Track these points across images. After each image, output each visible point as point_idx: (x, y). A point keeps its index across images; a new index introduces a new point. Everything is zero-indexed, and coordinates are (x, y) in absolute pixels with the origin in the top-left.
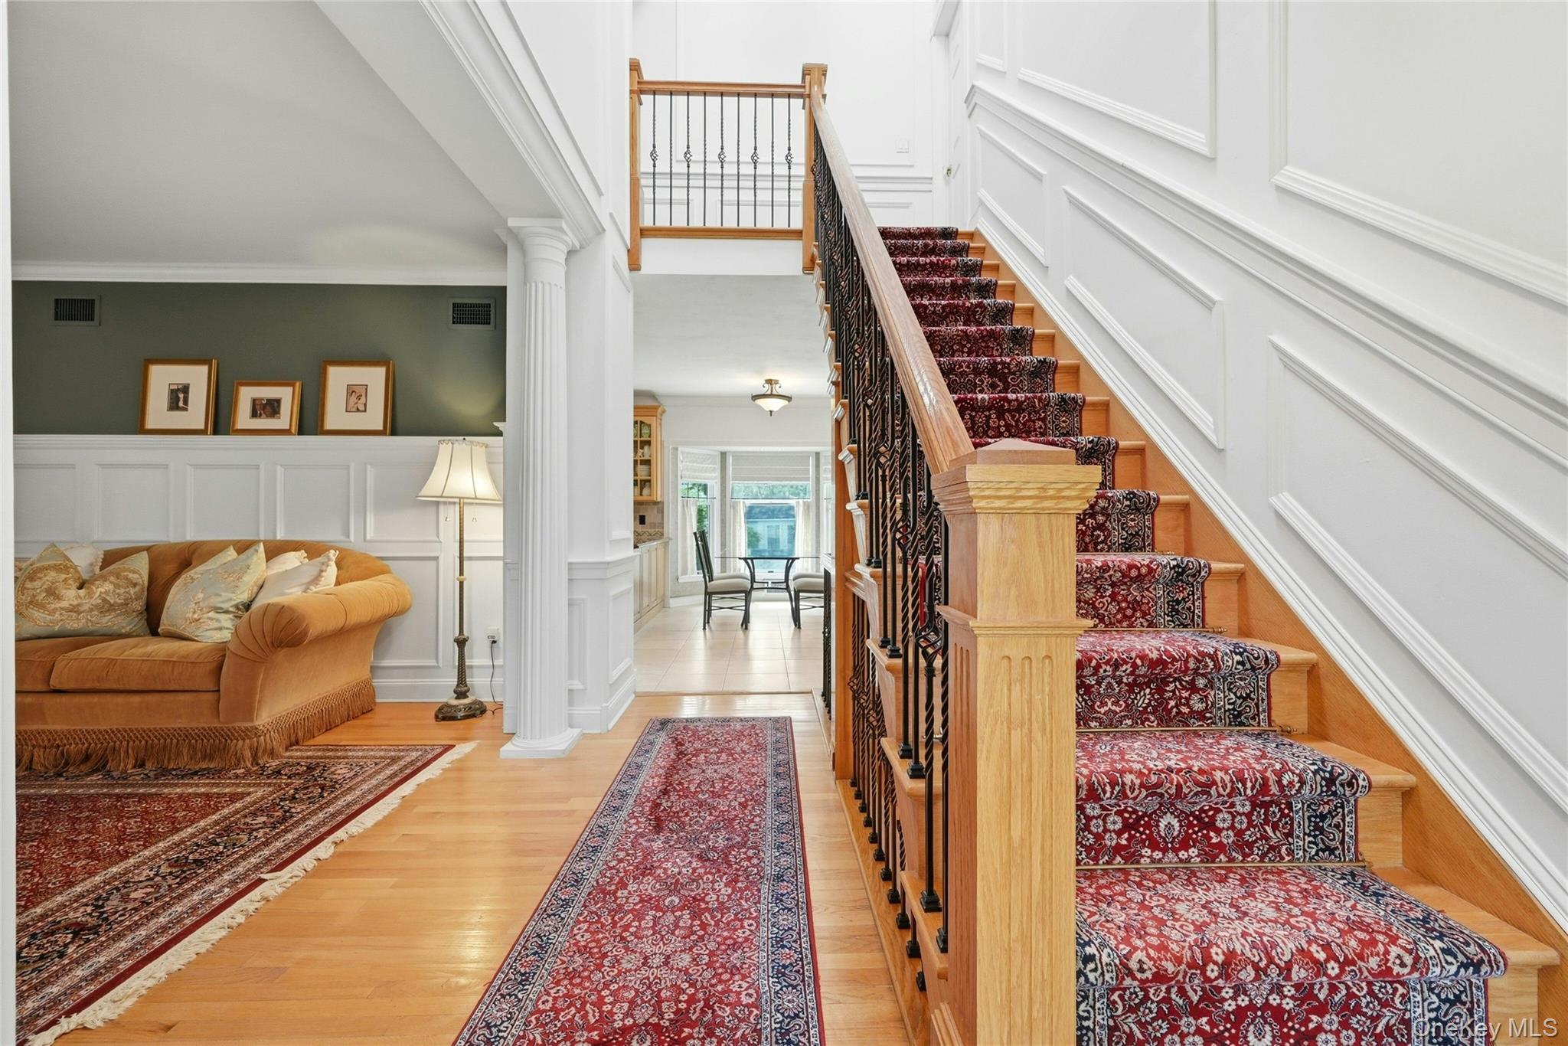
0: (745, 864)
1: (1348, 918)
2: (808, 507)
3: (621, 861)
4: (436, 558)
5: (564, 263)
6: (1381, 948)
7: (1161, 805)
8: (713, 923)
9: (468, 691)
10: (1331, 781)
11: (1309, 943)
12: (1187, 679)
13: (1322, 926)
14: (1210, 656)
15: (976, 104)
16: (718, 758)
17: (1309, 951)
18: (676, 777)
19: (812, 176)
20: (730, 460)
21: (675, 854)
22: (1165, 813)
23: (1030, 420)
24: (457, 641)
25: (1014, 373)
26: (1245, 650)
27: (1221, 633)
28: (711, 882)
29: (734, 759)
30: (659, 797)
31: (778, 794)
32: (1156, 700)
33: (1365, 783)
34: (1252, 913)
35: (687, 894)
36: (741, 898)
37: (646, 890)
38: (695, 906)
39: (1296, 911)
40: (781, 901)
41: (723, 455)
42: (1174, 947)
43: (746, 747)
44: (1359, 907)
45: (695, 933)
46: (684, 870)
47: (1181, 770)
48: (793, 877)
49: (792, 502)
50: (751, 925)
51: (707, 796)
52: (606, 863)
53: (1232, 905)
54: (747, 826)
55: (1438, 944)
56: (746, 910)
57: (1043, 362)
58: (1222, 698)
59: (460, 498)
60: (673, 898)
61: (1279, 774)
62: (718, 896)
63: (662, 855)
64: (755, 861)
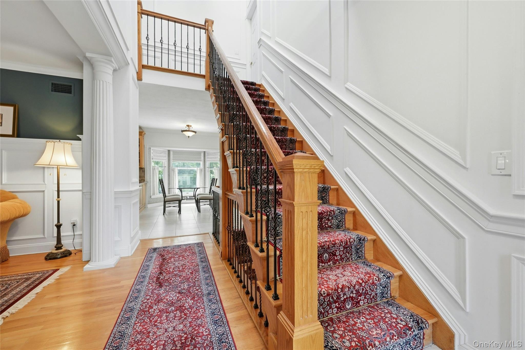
0: (196, 292)
1: (365, 272)
2: (201, 170)
3: (148, 299)
4: (44, 191)
5: (112, 74)
6: (372, 277)
7: (324, 251)
8: (189, 313)
9: (62, 246)
10: (360, 240)
11: (358, 279)
12: (327, 217)
13: (360, 275)
14: (332, 211)
15: (261, 44)
16: (179, 259)
17: (359, 281)
18: (164, 267)
19: (208, 57)
20: (172, 153)
21: (169, 293)
22: (325, 253)
23: (282, 145)
24: (56, 226)
25: (276, 130)
26: (340, 209)
27: (333, 205)
28: (185, 300)
29: (185, 258)
30: (159, 275)
31: (203, 268)
32: (320, 224)
33: (367, 239)
34: (346, 275)
35: (177, 305)
36: (197, 303)
37: (161, 307)
38: (181, 309)
39: (355, 273)
40: (211, 301)
41: (169, 151)
42: (331, 286)
43: (189, 254)
44: (367, 269)
45: (182, 318)
46: (174, 298)
47: (328, 241)
48: (214, 293)
49: (195, 169)
50: (203, 310)
51: (177, 272)
52: (142, 301)
53: (341, 274)
54: (194, 280)
55: (382, 274)
56: (200, 306)
57: (284, 128)
58: (335, 222)
59: (58, 166)
60: (172, 308)
61: (350, 239)
62: (189, 304)
63: (164, 295)
64: (200, 290)
